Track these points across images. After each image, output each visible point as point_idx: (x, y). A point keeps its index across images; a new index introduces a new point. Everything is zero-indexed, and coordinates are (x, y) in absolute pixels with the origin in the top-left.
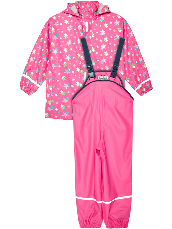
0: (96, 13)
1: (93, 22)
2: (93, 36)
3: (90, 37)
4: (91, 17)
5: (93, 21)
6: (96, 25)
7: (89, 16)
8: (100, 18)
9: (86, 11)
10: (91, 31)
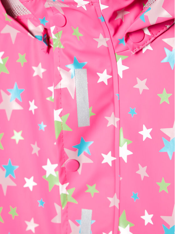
0: (136, 17)
1: (121, 68)
2: (124, 152)
3: (108, 159)
4: (102, 41)
5: (124, 62)
6: (141, 85)
7: (89, 37)
8: (166, 40)
9: (64, 9)
10: (112, 120)
